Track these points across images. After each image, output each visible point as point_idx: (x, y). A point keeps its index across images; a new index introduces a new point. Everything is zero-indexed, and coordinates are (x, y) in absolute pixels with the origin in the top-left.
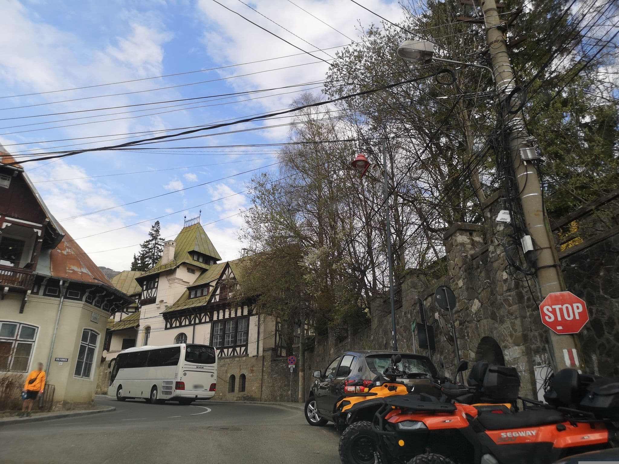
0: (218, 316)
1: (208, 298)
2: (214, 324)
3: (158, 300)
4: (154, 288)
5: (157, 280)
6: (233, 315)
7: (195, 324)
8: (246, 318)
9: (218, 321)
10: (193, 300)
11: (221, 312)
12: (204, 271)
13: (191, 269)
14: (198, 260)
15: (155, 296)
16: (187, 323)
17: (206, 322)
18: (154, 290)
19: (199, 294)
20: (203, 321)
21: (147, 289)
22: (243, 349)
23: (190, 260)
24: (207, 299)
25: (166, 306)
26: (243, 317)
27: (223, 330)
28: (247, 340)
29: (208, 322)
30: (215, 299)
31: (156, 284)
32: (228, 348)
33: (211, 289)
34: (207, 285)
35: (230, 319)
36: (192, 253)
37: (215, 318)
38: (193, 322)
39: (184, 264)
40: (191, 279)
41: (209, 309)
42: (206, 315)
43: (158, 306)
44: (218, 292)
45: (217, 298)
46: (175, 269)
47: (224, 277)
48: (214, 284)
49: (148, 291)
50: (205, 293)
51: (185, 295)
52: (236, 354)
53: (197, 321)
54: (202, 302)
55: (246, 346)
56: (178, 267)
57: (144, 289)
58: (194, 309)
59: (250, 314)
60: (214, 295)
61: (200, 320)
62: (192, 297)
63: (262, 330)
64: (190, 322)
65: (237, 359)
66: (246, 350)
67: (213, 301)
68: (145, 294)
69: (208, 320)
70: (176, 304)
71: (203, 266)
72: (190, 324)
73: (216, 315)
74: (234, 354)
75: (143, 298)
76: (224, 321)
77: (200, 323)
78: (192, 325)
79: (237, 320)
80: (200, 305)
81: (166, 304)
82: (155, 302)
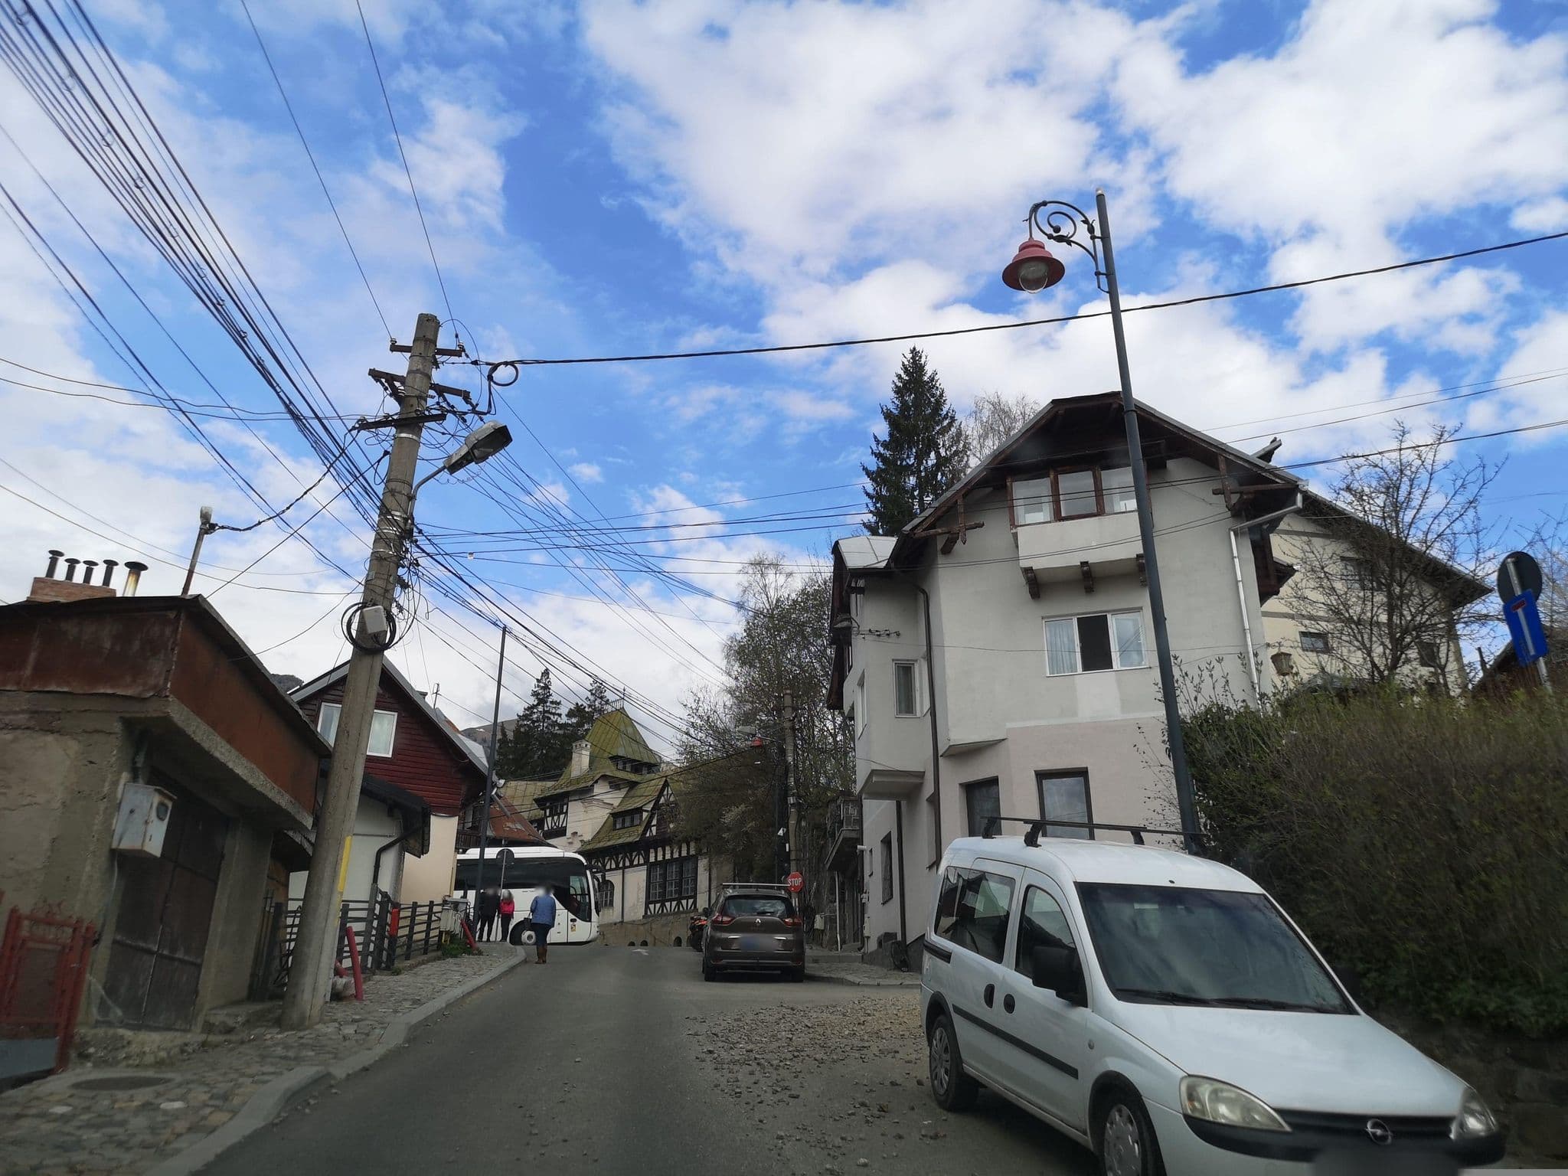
0: (656, 857)
1: (641, 829)
2: (651, 867)
3: (569, 833)
4: (562, 813)
5: (565, 801)
6: (676, 855)
7: (625, 867)
8: (693, 859)
9: (657, 863)
10: (620, 832)
11: (660, 849)
12: (633, 785)
13: (615, 784)
14: (624, 769)
15: (564, 825)
16: (614, 866)
17: (639, 865)
18: (562, 816)
19: (627, 824)
20: (636, 863)
21: (552, 815)
22: (691, 901)
23: (611, 770)
24: (640, 832)
25: (581, 841)
26: (689, 857)
27: (664, 876)
28: (695, 889)
29: (642, 865)
30: (651, 831)
31: (565, 807)
32: (671, 901)
33: (645, 815)
34: (639, 810)
35: (672, 860)
36: (615, 759)
37: (652, 859)
38: (621, 865)
39: (604, 777)
40: (615, 799)
41: (643, 846)
42: (639, 854)
43: (570, 840)
44: (654, 822)
45: (654, 829)
46: (592, 786)
47: (662, 800)
48: (649, 807)
49: (553, 818)
50: (636, 822)
51: (607, 825)
52: (681, 909)
53: (627, 863)
54: (631, 836)
55: (695, 897)
56: (596, 782)
57: (548, 814)
58: (623, 846)
59: (699, 852)
60: (648, 826)
61: (631, 862)
62: (618, 827)
63: (714, 875)
64: (617, 864)
65: (682, 916)
66: (695, 903)
67: (648, 835)
68: (549, 824)
69: (642, 861)
70: (596, 837)
71: (633, 777)
72: (617, 868)
73: (654, 854)
74: (679, 908)
75: (546, 829)
76: (665, 863)
77: (632, 865)
78: (620, 868)
79: (681, 861)
80: (630, 840)
81: (580, 839)
82: (565, 835)
